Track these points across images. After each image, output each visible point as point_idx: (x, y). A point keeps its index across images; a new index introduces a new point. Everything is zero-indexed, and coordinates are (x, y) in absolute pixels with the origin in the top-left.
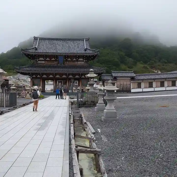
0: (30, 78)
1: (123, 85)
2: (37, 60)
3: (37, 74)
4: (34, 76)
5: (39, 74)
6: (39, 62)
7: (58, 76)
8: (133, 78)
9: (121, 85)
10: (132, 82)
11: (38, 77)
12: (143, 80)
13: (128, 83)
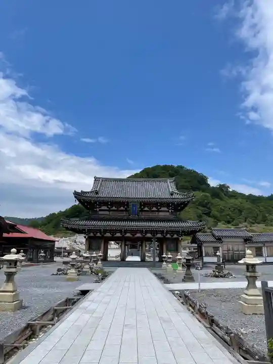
0: (85, 237)
1: (233, 250)
2: (98, 209)
3: (95, 231)
4: (92, 234)
5: (100, 231)
6: (100, 212)
7: (128, 235)
8: (247, 240)
9: (230, 250)
10: (246, 246)
11: (97, 235)
12: (264, 243)
13: (241, 248)
